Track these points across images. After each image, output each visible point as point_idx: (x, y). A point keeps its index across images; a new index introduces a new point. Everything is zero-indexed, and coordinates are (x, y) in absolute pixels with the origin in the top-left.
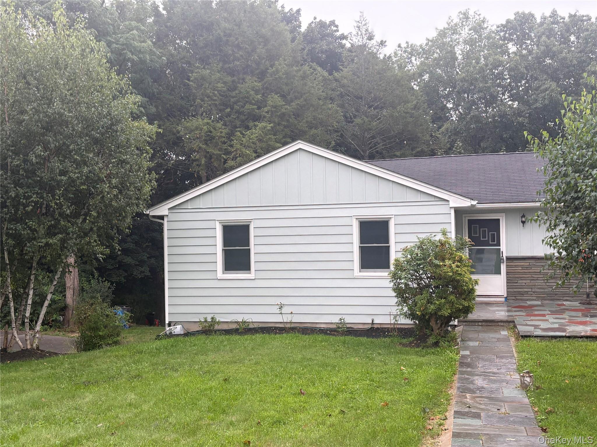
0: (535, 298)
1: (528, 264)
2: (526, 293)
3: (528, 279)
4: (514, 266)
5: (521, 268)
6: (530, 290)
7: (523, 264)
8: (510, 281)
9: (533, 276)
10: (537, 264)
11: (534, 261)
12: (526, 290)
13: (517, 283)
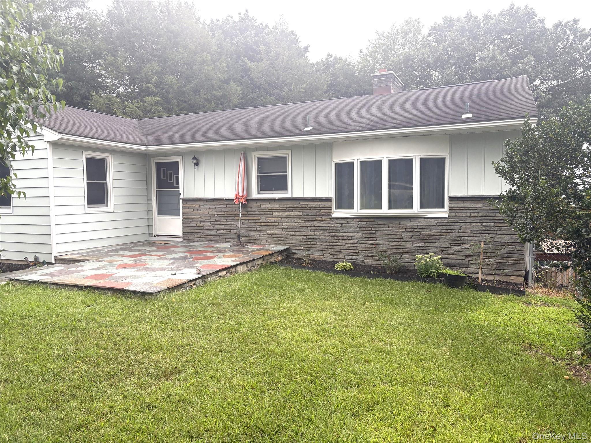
0: (204, 239)
1: (198, 205)
2: (197, 234)
3: (198, 220)
4: (187, 208)
5: (192, 210)
6: (199, 231)
7: (194, 205)
8: (185, 222)
9: (202, 217)
10: (205, 206)
11: (203, 203)
12: (196, 231)
13: (190, 224)
